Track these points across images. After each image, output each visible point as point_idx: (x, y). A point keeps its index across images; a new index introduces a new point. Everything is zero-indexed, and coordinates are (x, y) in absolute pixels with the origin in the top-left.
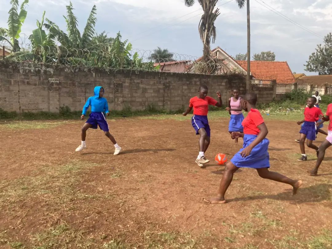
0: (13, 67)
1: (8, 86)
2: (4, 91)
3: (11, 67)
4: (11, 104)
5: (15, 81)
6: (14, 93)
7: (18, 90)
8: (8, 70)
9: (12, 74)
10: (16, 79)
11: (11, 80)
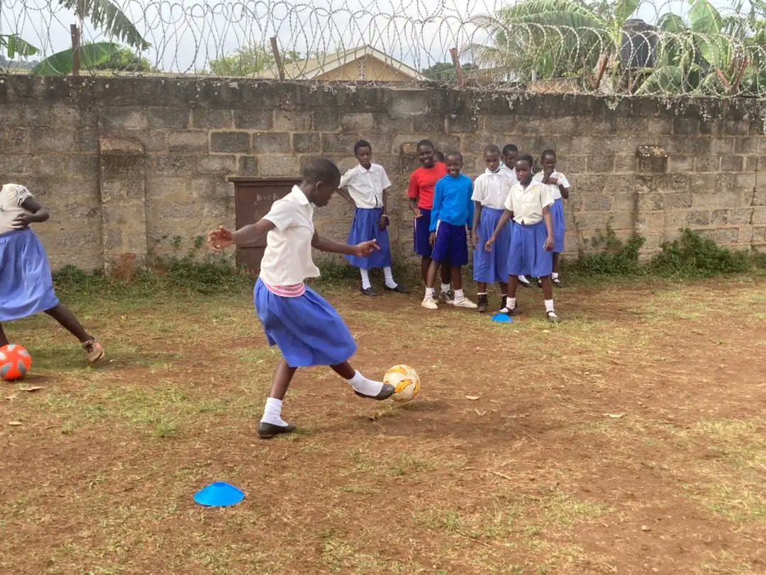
0: (750, 117)
1: (736, 175)
2: (724, 190)
3: (746, 117)
4: (735, 228)
5: (751, 159)
6: (746, 193)
7: (753, 185)
8: (740, 125)
9: (747, 139)
10: (754, 154)
11: (742, 155)
